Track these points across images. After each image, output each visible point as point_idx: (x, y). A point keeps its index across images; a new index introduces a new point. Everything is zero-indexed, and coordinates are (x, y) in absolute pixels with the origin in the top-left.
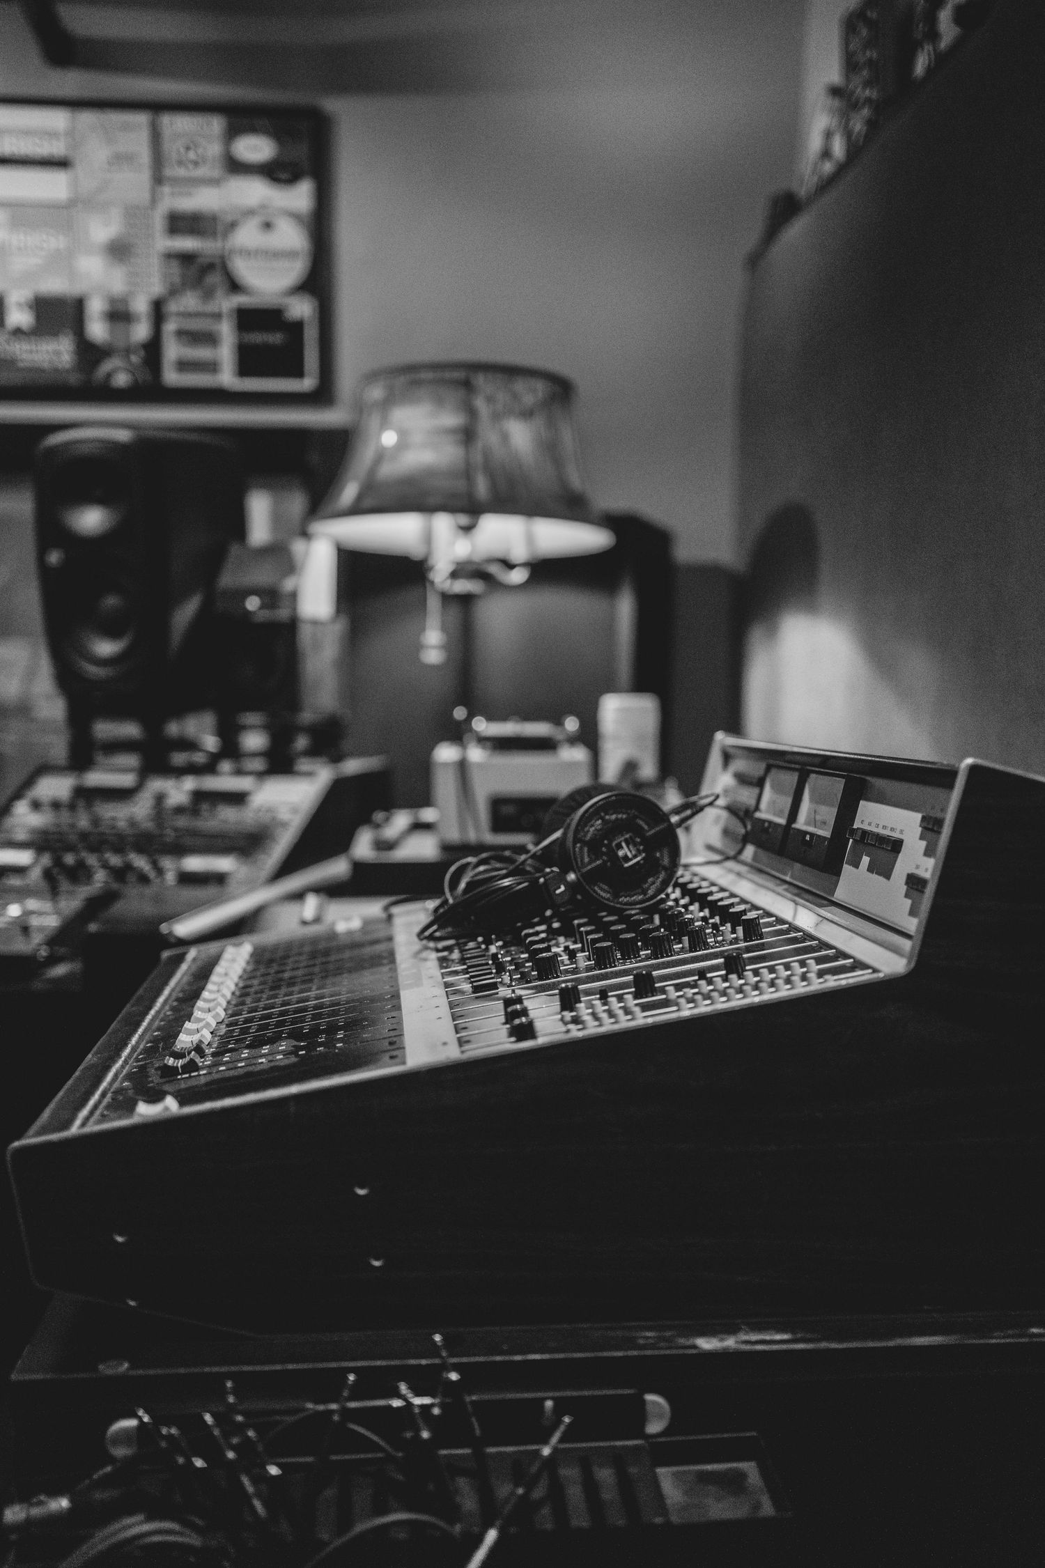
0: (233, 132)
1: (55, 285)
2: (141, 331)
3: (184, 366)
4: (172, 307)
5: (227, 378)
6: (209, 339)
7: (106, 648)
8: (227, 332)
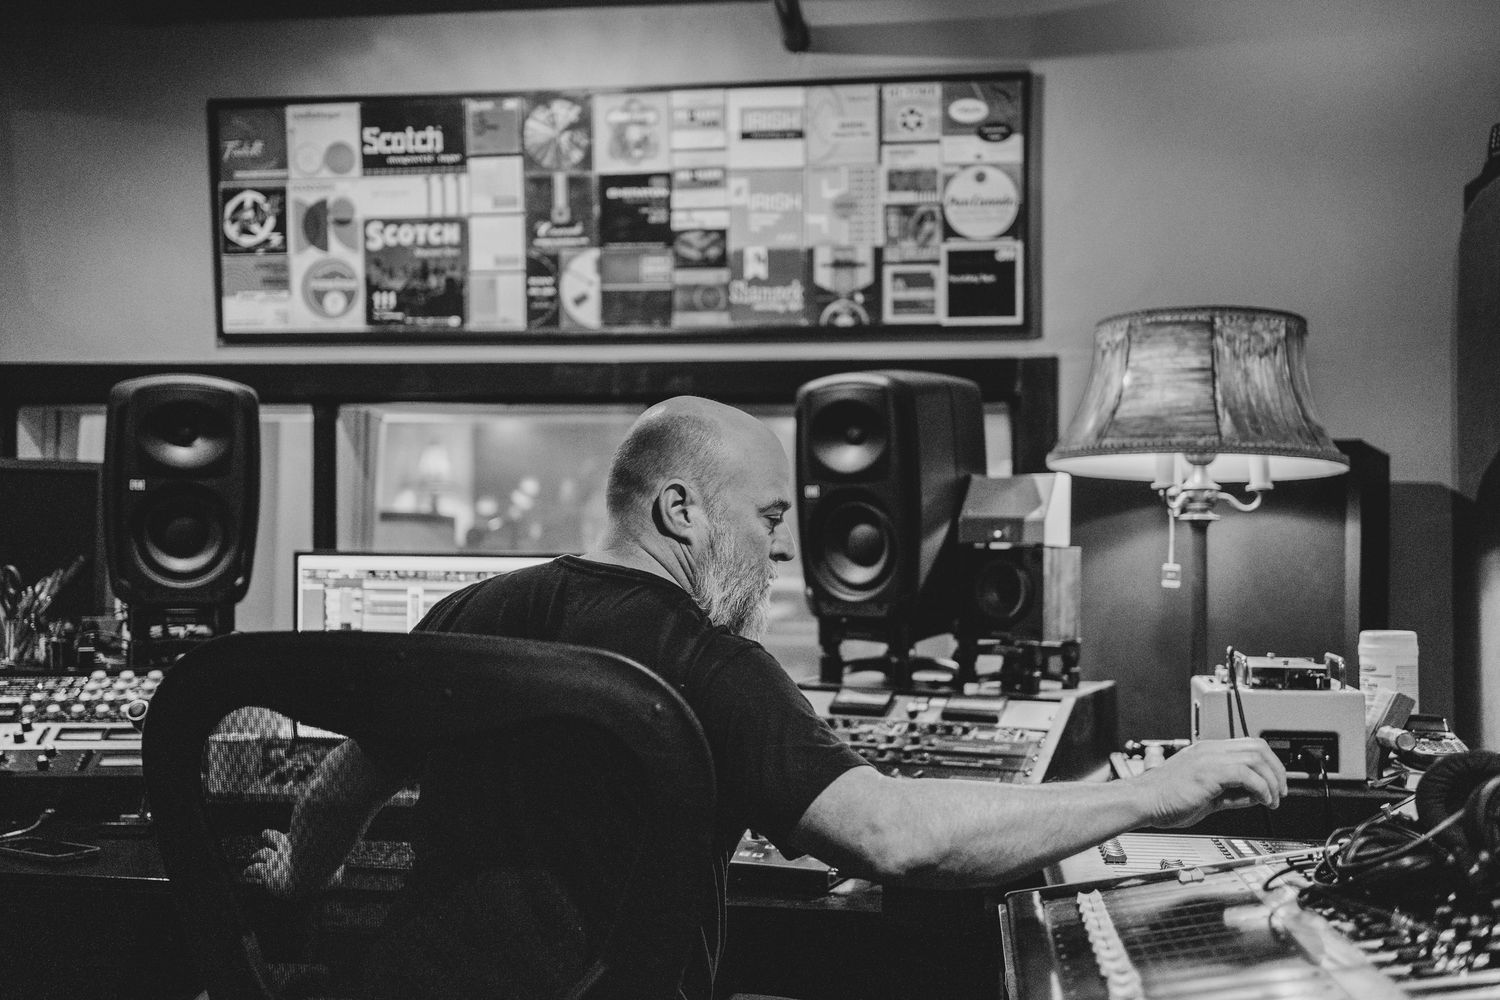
0: (949, 98)
1: (787, 240)
2: (865, 277)
3: (899, 306)
4: (890, 255)
5: (941, 317)
6: (926, 281)
7: (859, 574)
8: (941, 274)
